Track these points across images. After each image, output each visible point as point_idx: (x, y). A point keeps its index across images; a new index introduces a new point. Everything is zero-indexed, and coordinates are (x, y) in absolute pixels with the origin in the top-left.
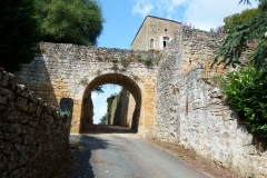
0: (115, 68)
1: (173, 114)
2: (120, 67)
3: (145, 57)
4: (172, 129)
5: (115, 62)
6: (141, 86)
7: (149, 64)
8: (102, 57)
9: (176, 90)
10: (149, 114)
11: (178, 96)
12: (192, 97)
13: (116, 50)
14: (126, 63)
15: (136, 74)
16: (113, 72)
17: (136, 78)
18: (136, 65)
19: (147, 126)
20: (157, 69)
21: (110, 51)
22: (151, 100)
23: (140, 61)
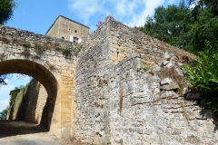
0: (26, 54)
1: (98, 110)
2: (33, 53)
3: (63, 46)
4: (98, 128)
5: (27, 46)
6: (58, 77)
7: (67, 54)
8: (9, 38)
9: (103, 83)
10: (66, 109)
11: (105, 88)
12: (130, 90)
13: (28, 33)
14: (40, 50)
15: (52, 63)
16: (22, 58)
17: (52, 68)
18: (53, 53)
19: (63, 123)
20: (76, 60)
21: (20, 33)
22: (69, 93)
23: (58, 49)
